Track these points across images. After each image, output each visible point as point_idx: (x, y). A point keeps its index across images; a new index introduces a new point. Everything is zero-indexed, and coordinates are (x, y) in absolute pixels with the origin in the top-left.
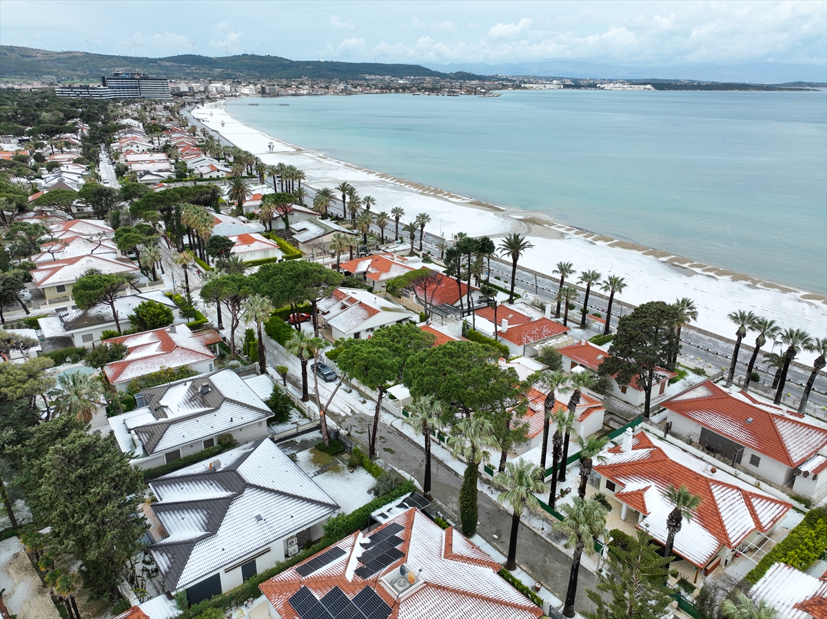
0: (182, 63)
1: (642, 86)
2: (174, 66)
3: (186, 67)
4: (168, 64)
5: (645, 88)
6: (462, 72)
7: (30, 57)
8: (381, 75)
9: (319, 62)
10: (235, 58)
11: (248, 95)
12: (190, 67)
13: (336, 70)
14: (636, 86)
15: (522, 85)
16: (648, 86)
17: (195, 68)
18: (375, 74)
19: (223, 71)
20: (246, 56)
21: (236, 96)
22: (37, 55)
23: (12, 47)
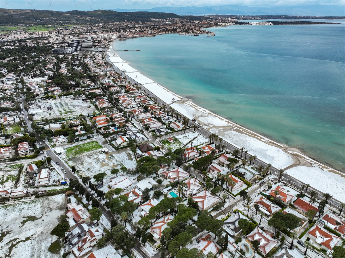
0: (73, 14)
1: (268, 23)
3: (75, 16)
4: (67, 15)
7: (8, 13)
8: (158, 19)
10: (95, 11)
13: (138, 17)
16: (270, 23)
17: (78, 17)
19: (91, 18)
20: (100, 11)
22: (11, 12)
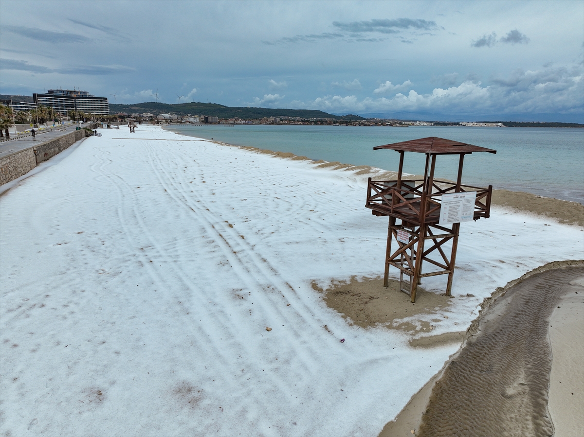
0: (147, 108)
1: (494, 124)
2: (141, 110)
3: (149, 110)
5: (497, 126)
6: (352, 115)
8: (293, 117)
9: (246, 108)
10: (186, 104)
11: (192, 123)
12: (152, 110)
13: (259, 113)
14: (490, 124)
15: (403, 123)
16: (499, 124)
18: (288, 116)
21: (181, 123)
23: (24, 96)
